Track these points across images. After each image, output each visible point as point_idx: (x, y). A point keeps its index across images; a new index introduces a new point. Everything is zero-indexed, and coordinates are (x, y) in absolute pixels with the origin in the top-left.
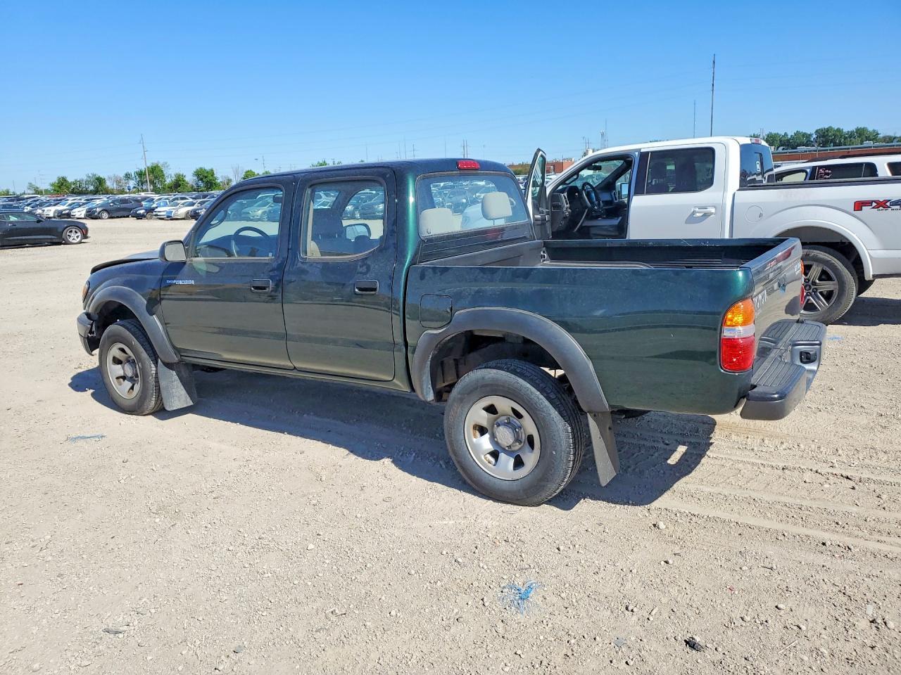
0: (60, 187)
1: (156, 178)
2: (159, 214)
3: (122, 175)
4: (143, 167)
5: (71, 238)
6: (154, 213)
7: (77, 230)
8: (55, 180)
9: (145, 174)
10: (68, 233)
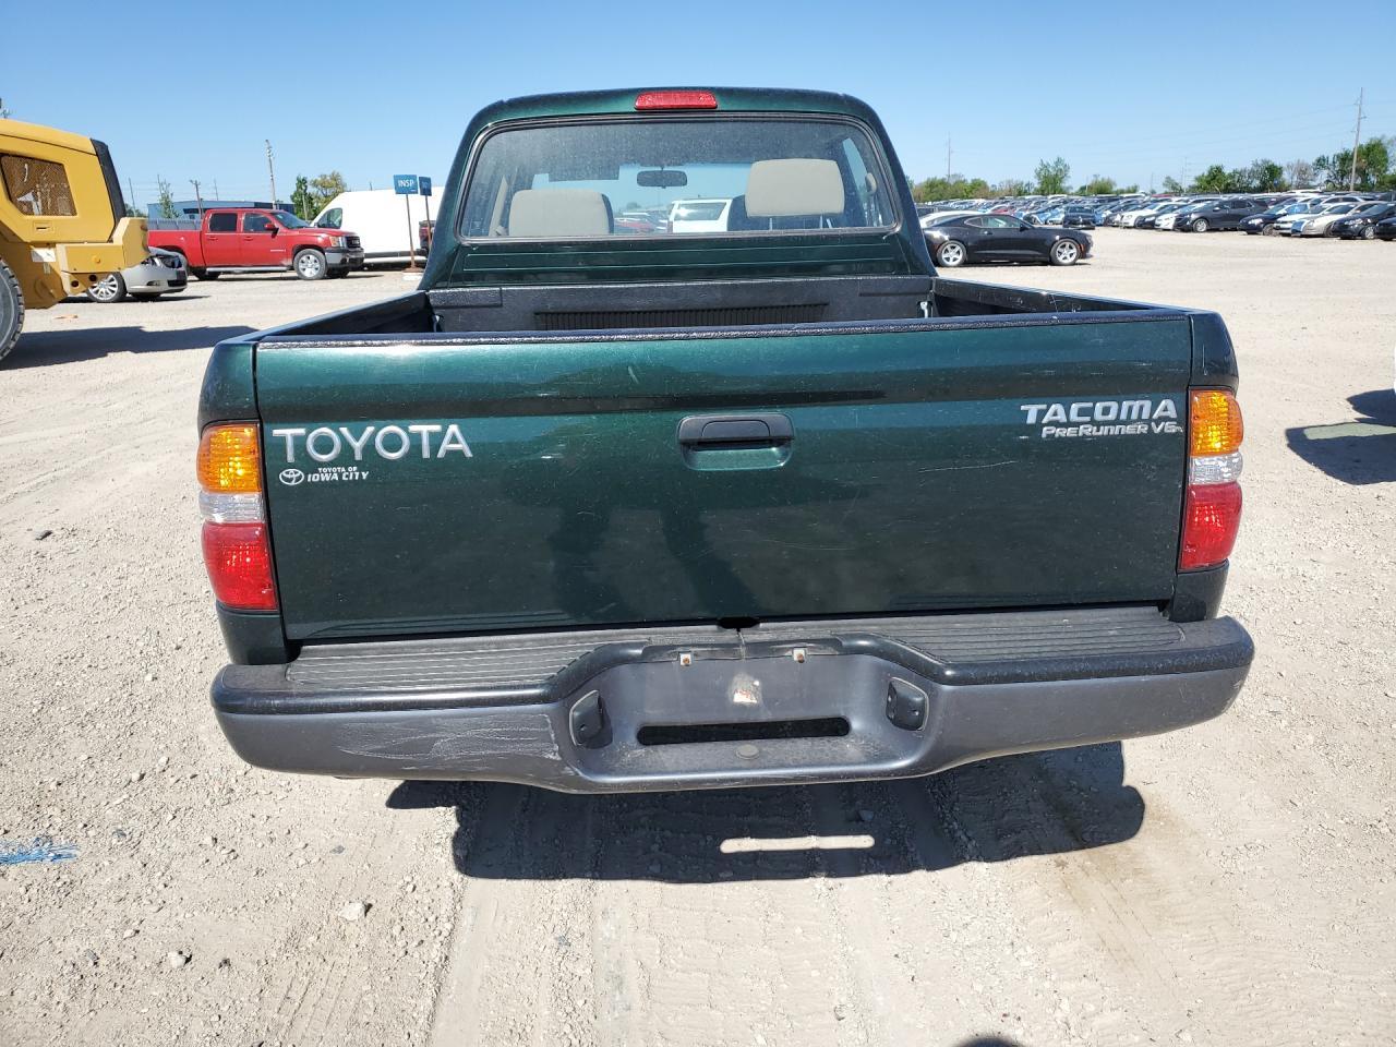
0: (1209, 183)
1: (1370, 164)
2: (1282, 226)
3: (1311, 160)
4: (1351, 146)
5: (1063, 256)
6: (1275, 225)
7: (1073, 246)
8: (1204, 170)
9: (1352, 159)
10: (1059, 249)
